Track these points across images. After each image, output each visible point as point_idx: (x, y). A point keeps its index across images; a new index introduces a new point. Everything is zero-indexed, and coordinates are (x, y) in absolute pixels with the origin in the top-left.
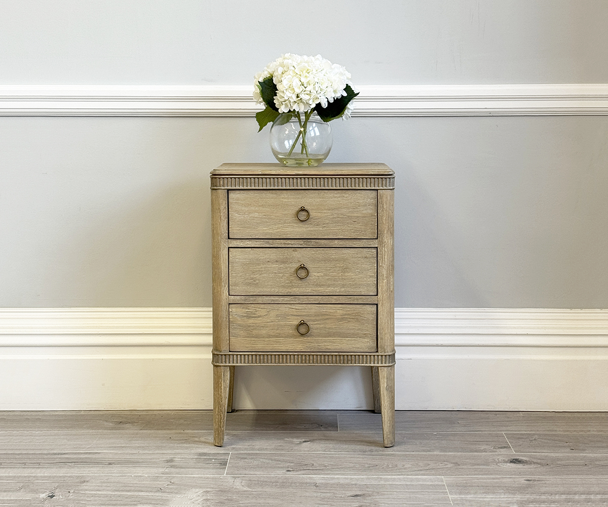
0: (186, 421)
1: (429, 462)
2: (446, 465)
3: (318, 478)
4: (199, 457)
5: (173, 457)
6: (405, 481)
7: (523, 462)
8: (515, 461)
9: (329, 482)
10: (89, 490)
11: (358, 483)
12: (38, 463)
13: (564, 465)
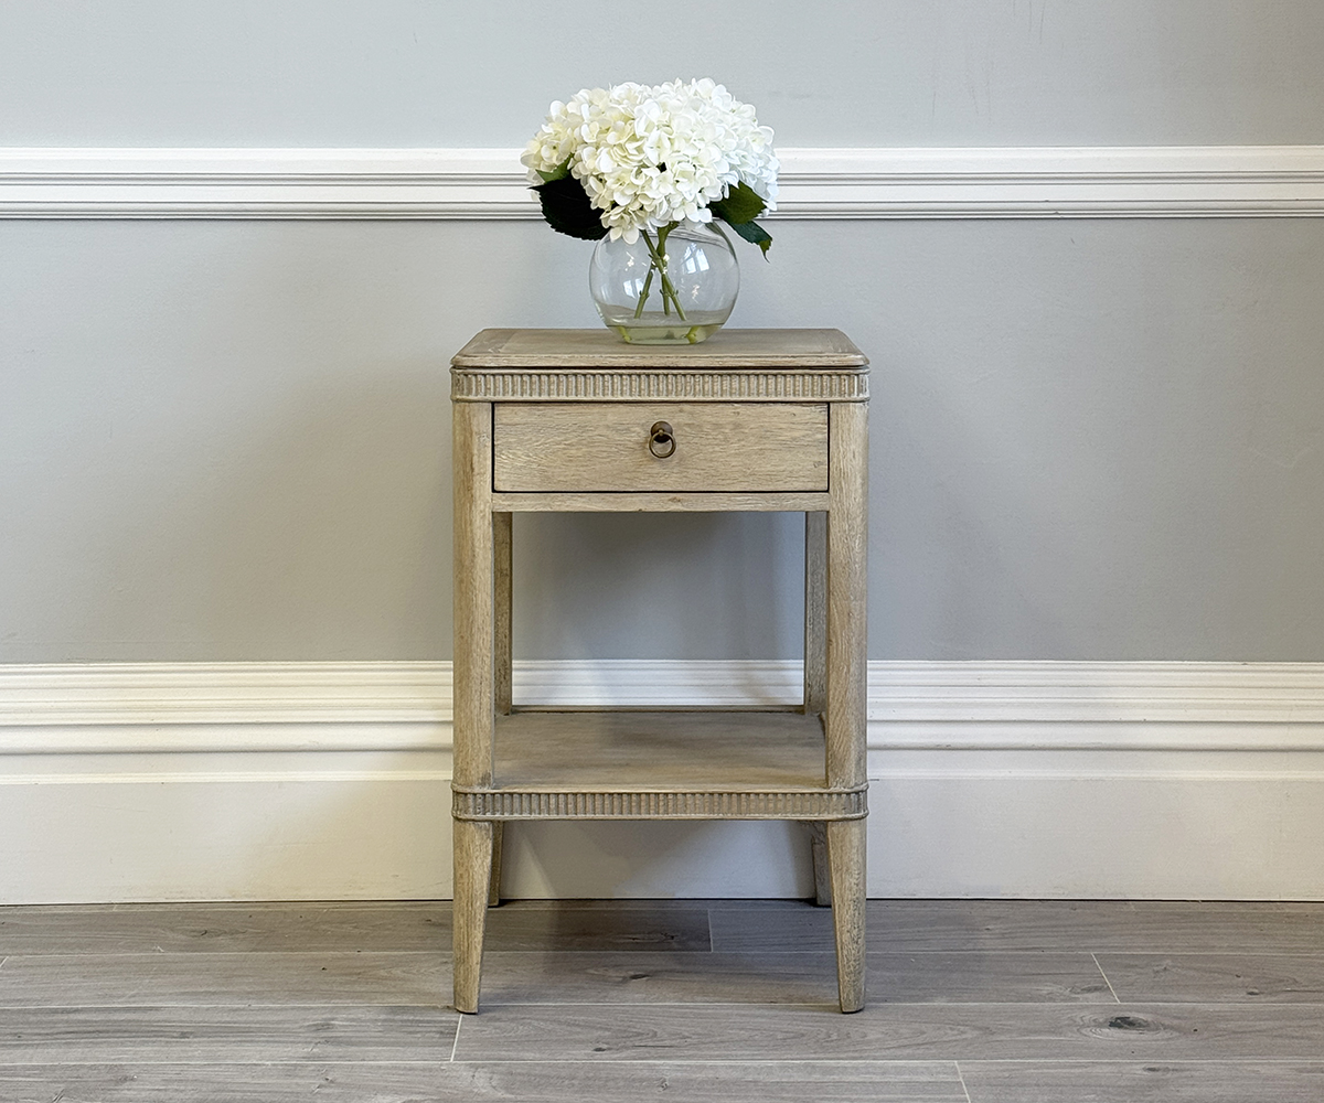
0: (355, 927)
1: (923, 1027)
2: (963, 1032)
3: (668, 1067)
4: (391, 1017)
5: (329, 1016)
6: (868, 1073)
7: (1140, 1025)
8: (1122, 1023)
9: (694, 1076)
11: (762, 1077)
12: (16, 1034)
13: (1234, 1032)
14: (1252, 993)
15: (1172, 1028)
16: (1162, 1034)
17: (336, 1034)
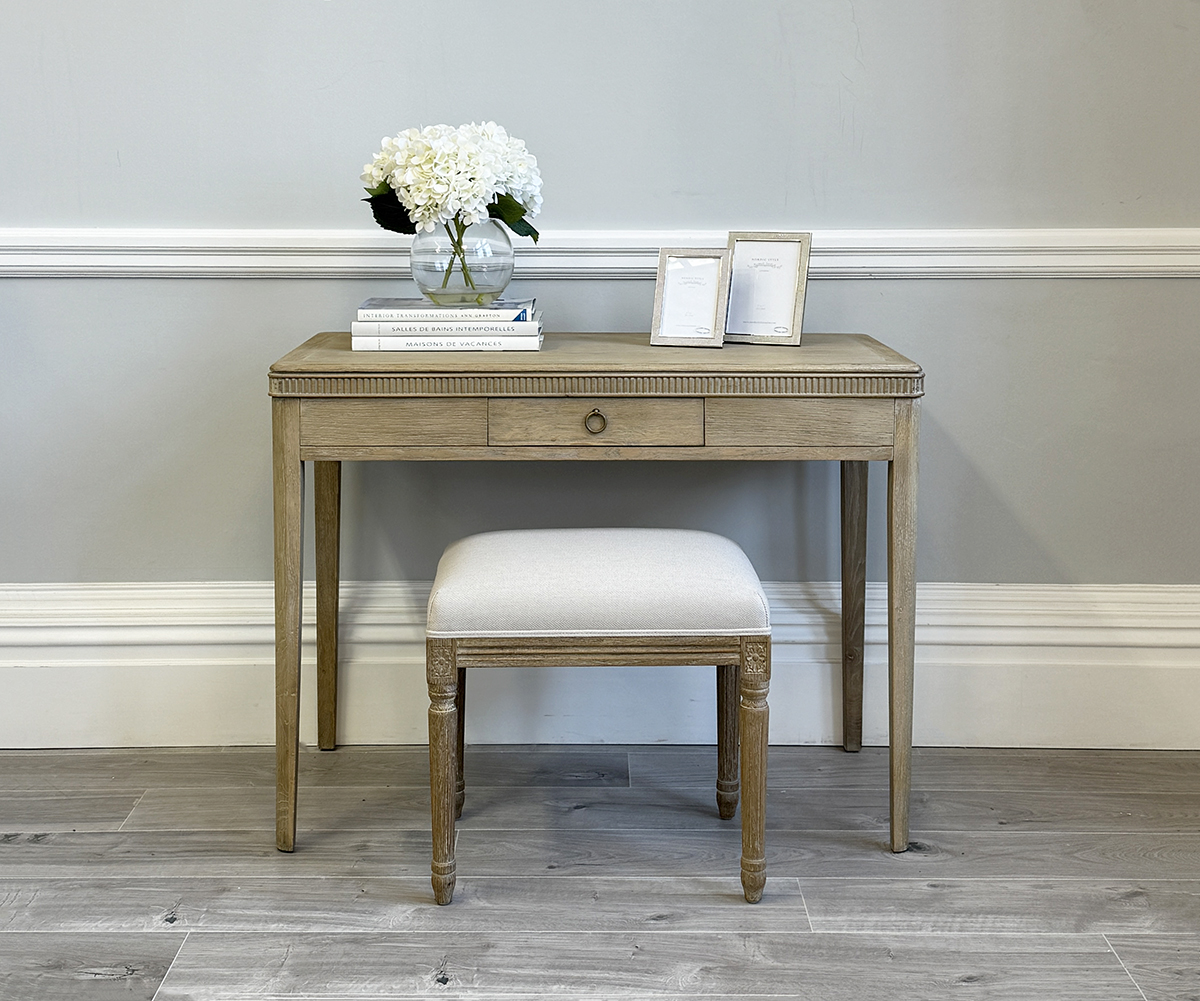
0: (387, 766)
3: (599, 882)
5: (366, 839)
7: (925, 849)
8: (914, 847)
10: (231, 908)
11: (663, 890)
12: (151, 852)
13: (990, 855)
14: (1001, 823)
15: (947, 851)
16: (941, 857)
17: (370, 854)
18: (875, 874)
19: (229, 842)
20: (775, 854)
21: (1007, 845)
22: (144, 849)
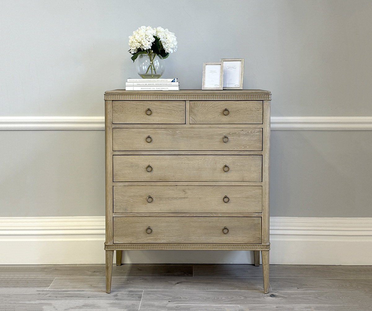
2: (241, 298)
4: (129, 293)
5: (118, 293)
7: (276, 296)
8: (272, 296)
12: (56, 297)
14: (298, 288)
15: (282, 297)
16: (280, 298)
17: (118, 297)
18: (261, 304)
19: (78, 294)
20: (233, 298)
21: (299, 295)
22: (55, 296)
